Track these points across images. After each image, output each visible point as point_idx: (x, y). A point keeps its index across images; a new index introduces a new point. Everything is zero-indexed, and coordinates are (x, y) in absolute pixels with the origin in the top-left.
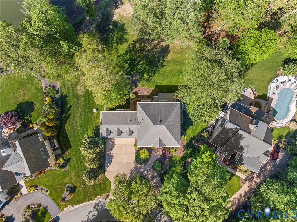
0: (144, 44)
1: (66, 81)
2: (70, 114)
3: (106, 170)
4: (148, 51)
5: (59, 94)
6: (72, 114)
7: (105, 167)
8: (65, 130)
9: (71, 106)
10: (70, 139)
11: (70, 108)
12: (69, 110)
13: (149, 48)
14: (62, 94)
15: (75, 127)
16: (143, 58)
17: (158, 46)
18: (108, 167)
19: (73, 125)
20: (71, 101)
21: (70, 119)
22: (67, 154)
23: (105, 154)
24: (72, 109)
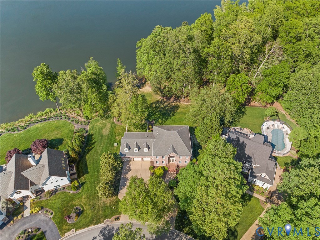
0: (159, 104)
1: (95, 126)
2: (93, 147)
3: (120, 192)
4: (162, 108)
5: (88, 134)
6: (95, 148)
7: (118, 189)
8: (86, 159)
9: (95, 142)
10: (89, 166)
11: (94, 143)
12: (93, 145)
13: (162, 106)
14: (89, 134)
15: (95, 157)
16: (158, 111)
17: (169, 105)
18: (122, 189)
19: (94, 155)
20: (96, 138)
21: (92, 151)
22: (83, 179)
23: (120, 178)
24: (96, 144)
